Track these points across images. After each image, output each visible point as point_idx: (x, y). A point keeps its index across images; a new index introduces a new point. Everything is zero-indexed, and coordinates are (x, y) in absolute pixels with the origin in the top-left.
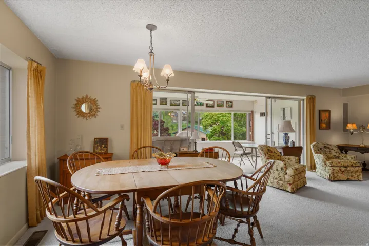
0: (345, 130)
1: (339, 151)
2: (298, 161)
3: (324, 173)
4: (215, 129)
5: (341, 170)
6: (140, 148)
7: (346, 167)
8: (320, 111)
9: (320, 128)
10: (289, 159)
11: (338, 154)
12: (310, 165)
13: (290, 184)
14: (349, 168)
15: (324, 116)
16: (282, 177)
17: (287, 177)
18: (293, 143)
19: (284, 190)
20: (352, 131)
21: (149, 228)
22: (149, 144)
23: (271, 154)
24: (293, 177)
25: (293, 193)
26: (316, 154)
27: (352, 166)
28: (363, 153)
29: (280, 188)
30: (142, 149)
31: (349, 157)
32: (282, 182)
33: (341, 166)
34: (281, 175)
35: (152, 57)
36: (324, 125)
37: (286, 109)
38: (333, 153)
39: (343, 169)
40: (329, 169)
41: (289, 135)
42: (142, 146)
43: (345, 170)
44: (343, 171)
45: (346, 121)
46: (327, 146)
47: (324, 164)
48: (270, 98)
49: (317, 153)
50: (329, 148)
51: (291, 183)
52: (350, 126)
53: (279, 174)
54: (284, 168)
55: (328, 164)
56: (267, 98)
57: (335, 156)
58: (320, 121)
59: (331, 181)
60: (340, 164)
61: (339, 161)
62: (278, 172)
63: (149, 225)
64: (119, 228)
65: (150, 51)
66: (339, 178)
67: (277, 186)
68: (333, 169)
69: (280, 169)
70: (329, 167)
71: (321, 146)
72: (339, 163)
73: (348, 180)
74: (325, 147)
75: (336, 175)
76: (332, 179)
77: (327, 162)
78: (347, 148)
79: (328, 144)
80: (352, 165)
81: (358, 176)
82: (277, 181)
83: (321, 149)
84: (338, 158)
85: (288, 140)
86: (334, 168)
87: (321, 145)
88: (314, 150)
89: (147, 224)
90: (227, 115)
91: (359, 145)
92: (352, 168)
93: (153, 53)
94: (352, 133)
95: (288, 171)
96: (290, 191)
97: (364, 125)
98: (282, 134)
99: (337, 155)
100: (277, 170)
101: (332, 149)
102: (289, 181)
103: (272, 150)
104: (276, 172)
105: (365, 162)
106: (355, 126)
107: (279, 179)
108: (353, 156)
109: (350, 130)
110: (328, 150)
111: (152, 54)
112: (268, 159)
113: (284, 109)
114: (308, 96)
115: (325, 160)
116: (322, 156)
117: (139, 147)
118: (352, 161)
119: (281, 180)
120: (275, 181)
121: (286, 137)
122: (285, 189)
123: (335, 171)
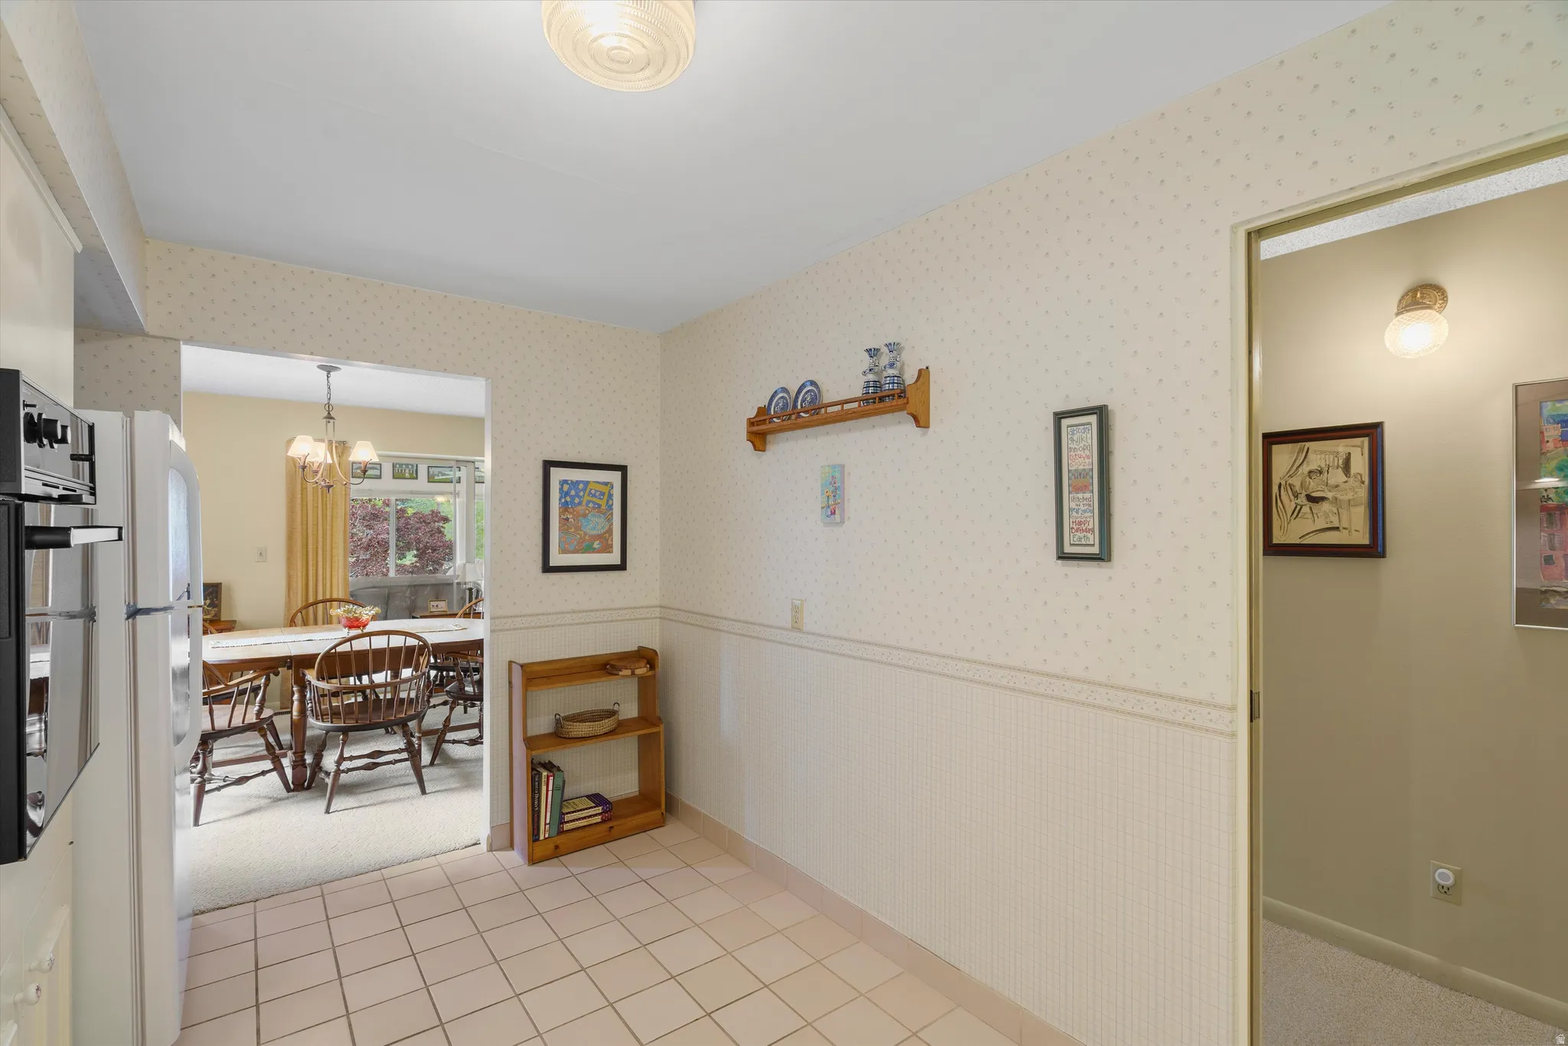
6: (316, 603)
21: (312, 710)
22: (339, 593)
30: (320, 606)
35: (330, 425)
42: (320, 598)
63: (312, 707)
64: (262, 716)
65: (326, 414)
89: (310, 705)
93: (332, 418)
111: (332, 421)
117: (311, 600)
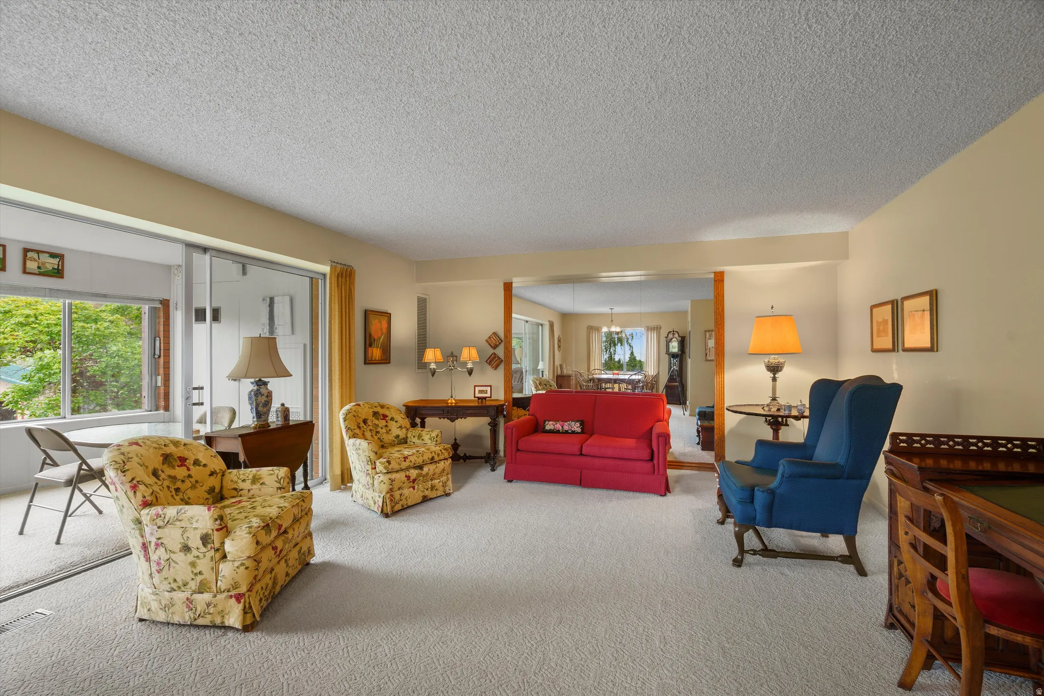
0: (422, 365)
1: (407, 422)
2: (284, 483)
3: (369, 494)
4: (48, 366)
5: (408, 477)
7: (420, 467)
8: (367, 313)
9: (368, 361)
10: (255, 480)
11: (404, 430)
12: (338, 472)
13: (238, 598)
14: (426, 469)
15: (376, 325)
16: (208, 575)
17: (226, 569)
18: (285, 412)
19: (214, 626)
20: (433, 366)
23: (180, 472)
24: (249, 563)
25: (247, 628)
26: (352, 440)
27: (432, 461)
28: (452, 420)
29: (200, 621)
31: (426, 438)
32: (207, 597)
33: (408, 468)
34: (204, 565)
36: (376, 353)
37: (276, 299)
38: (395, 431)
39: (414, 473)
40: (381, 482)
41: (270, 387)
43: (419, 475)
44: (414, 481)
45: (422, 343)
46: (382, 411)
47: (369, 467)
48: (205, 249)
49: (354, 436)
50: (385, 416)
51: (243, 589)
52: (431, 355)
53: (193, 564)
54: (216, 537)
55: (380, 467)
56: (191, 246)
57: (398, 436)
58: (369, 341)
59: (387, 516)
60: (407, 464)
61: (406, 453)
62: (190, 557)
66: (404, 502)
67: (187, 617)
68: (392, 480)
69: (199, 543)
70: (382, 477)
71: (366, 412)
72: (405, 458)
73: (425, 499)
74: (375, 414)
75: (397, 494)
76: (389, 511)
77: (378, 464)
78: (424, 412)
79: (382, 407)
80: (433, 458)
81: (444, 485)
82: (187, 594)
83: (365, 421)
84: (404, 441)
85: (268, 403)
86: (394, 476)
87: (366, 410)
88: (348, 429)
90: (103, 315)
91: (445, 401)
92: (432, 467)
94: (433, 373)
95: (229, 546)
96: (238, 626)
97: (455, 354)
98: (248, 385)
99: (402, 434)
100: (186, 549)
101: (392, 419)
102: (236, 586)
103: (186, 454)
104: (180, 557)
105: (455, 440)
106: (438, 352)
107: (193, 585)
108: (434, 434)
109: (430, 363)
110: (383, 423)
112: (146, 504)
113: (272, 300)
114: (334, 264)
115: (373, 456)
116: (363, 444)
118: (433, 448)
119: (202, 589)
120: (180, 596)
121: (257, 393)
122: (218, 621)
123: (396, 485)
